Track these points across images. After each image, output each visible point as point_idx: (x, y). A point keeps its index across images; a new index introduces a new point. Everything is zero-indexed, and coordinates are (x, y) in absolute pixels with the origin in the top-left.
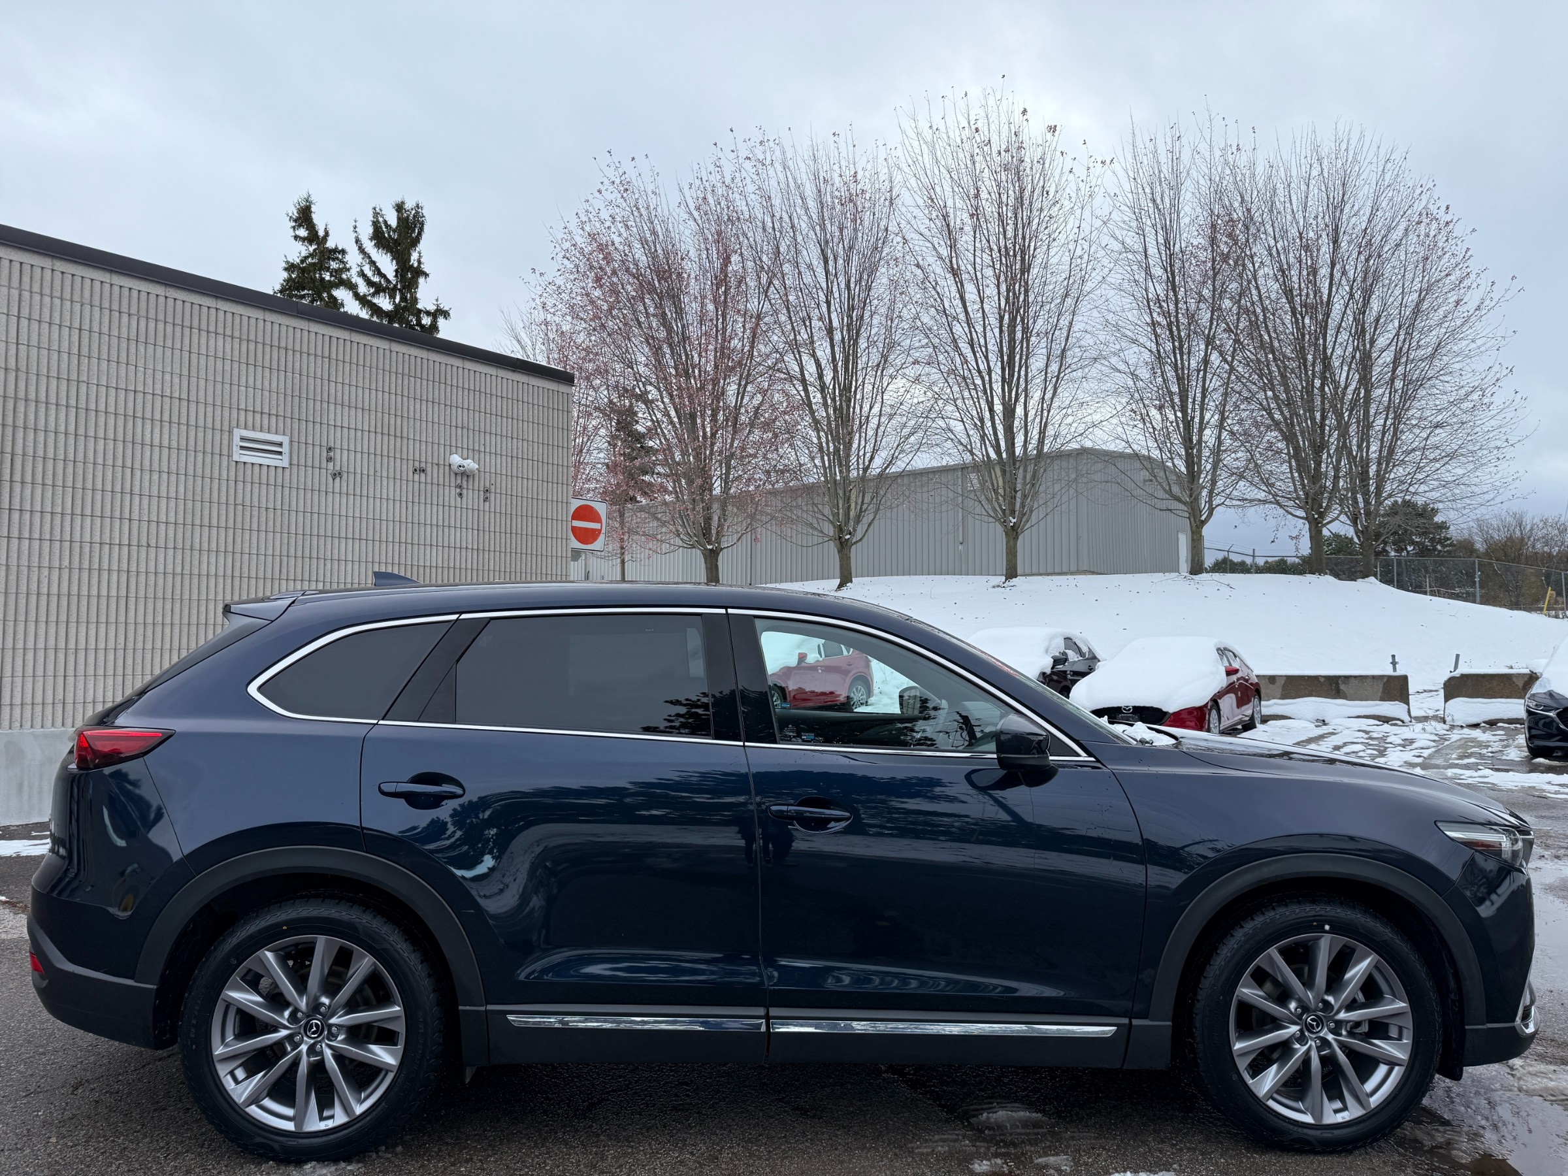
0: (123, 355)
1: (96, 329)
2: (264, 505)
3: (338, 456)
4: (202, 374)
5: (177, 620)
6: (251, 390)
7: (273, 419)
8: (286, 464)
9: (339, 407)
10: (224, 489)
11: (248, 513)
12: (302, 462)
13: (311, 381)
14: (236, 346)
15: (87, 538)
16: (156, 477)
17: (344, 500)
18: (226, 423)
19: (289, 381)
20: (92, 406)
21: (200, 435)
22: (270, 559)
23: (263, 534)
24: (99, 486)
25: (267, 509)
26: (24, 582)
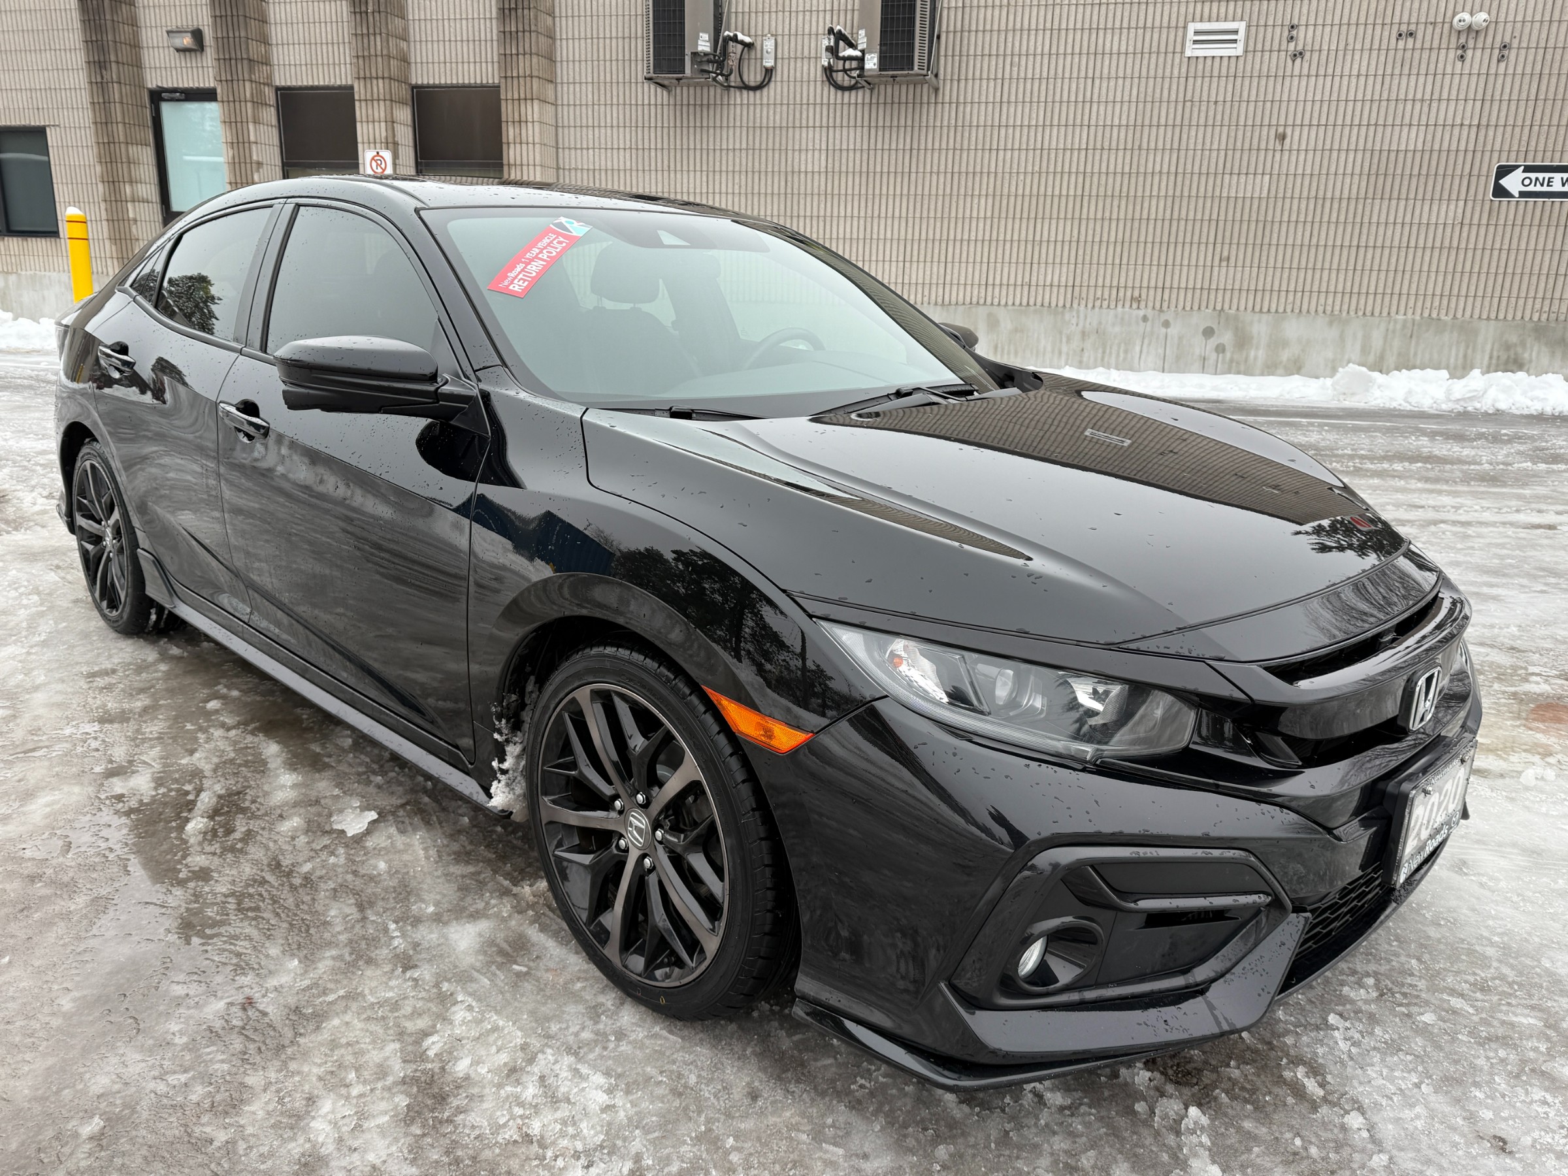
2: (1213, 99)
3: (1302, 35)
5: (1122, 216)
7: (1231, 5)
8: (1239, 49)
10: (1174, 87)
11: (1196, 110)
12: (1259, 47)
15: (1054, 145)
16: (1112, 83)
17: (1304, 83)
18: (1182, 19)
21: (1156, 36)
22: (1214, 154)
23: (1209, 129)
24: (1065, 98)
25: (1216, 102)
26: (1006, 185)
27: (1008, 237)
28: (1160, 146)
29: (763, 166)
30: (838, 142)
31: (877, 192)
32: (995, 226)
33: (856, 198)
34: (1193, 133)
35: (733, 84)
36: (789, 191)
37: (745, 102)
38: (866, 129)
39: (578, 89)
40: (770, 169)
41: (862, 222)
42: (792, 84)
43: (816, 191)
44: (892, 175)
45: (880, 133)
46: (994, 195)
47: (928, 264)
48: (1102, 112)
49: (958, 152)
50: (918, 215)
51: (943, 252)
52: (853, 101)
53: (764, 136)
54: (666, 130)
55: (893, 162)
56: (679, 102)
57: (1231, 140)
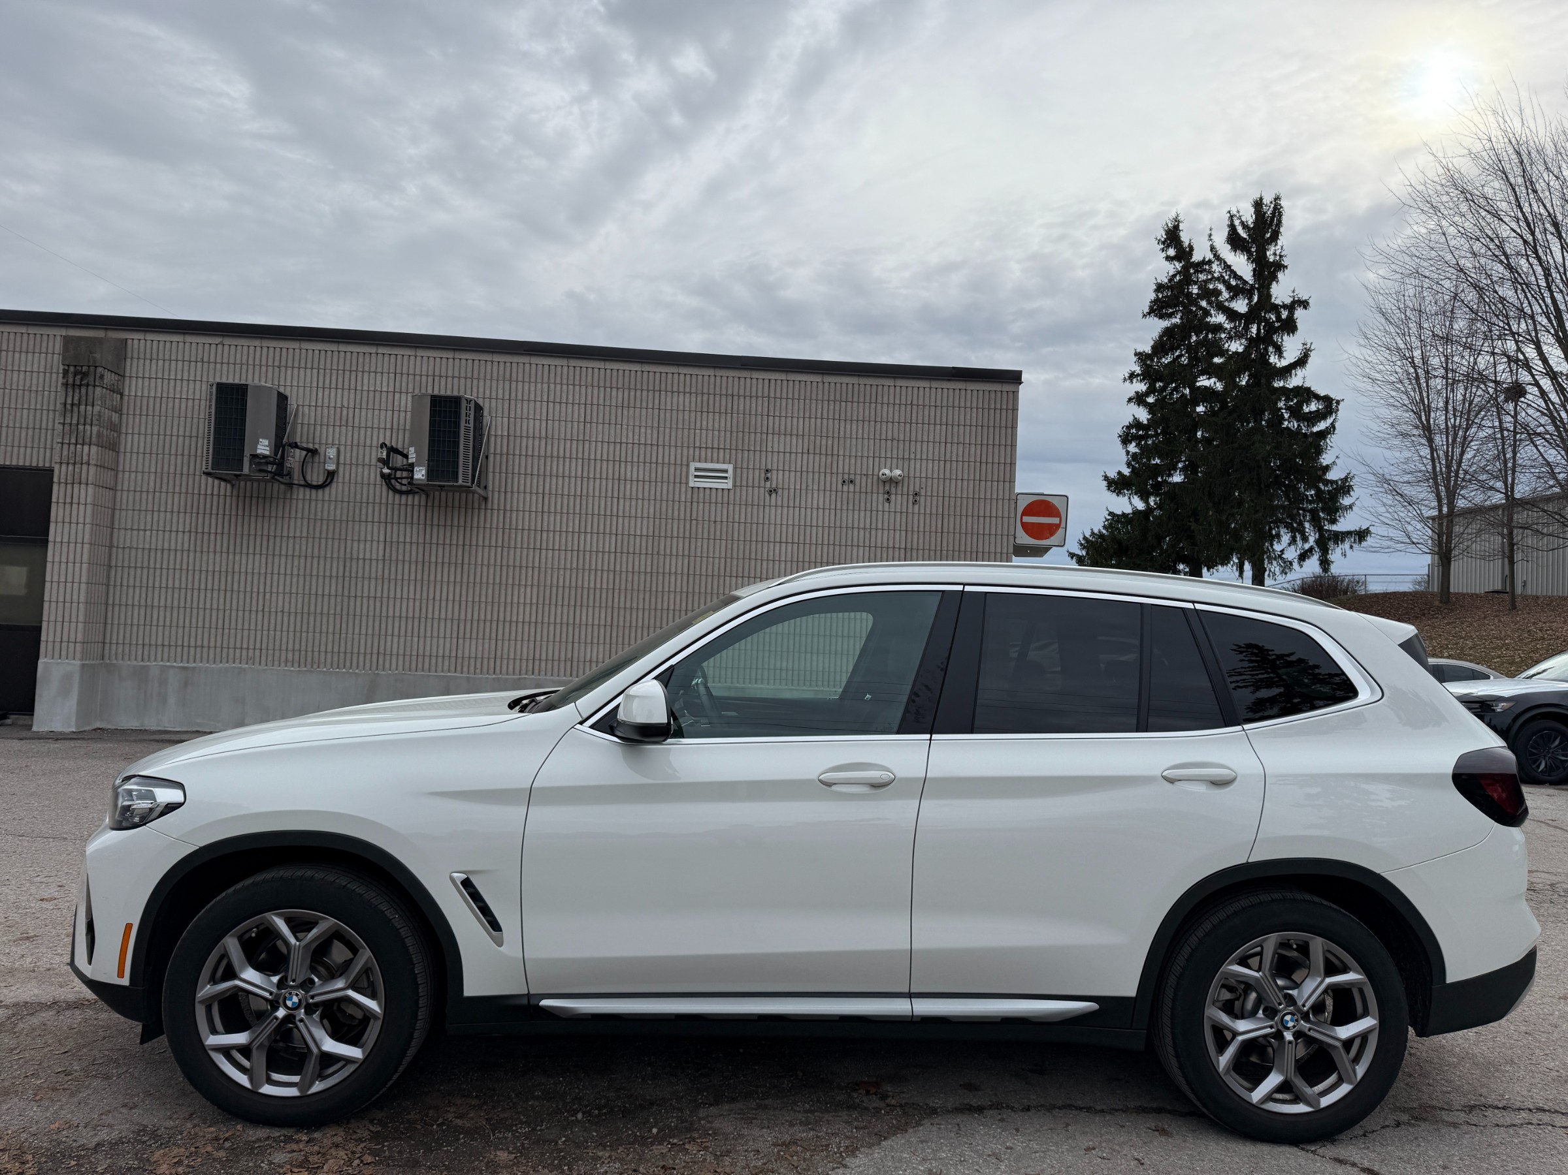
0: (613, 418)
1: (595, 402)
2: (713, 519)
3: (774, 477)
4: (668, 424)
5: (647, 606)
6: (704, 432)
7: (721, 452)
8: (729, 484)
9: (776, 437)
10: (682, 508)
11: (700, 527)
12: (744, 483)
13: (753, 418)
14: (694, 399)
15: (588, 548)
16: (634, 503)
17: (779, 511)
18: (685, 459)
19: (735, 421)
20: (592, 457)
21: (666, 470)
22: (717, 561)
23: (712, 542)
24: (596, 512)
25: (715, 522)
26: (549, 578)
27: (552, 620)
28: (674, 552)
29: (323, 553)
30: (395, 536)
31: (432, 578)
32: (540, 611)
33: (412, 583)
34: (699, 544)
35: (296, 482)
36: (347, 574)
37: (308, 497)
38: (421, 527)
39: (139, 477)
40: (329, 555)
41: (417, 604)
42: (353, 486)
43: (373, 575)
44: (446, 566)
45: (435, 530)
46: (538, 586)
47: (480, 641)
48: (626, 524)
49: (505, 549)
50: (470, 599)
51: (494, 631)
52: (409, 503)
53: (325, 527)
54: (227, 518)
55: (447, 555)
56: (241, 494)
57: (729, 551)
